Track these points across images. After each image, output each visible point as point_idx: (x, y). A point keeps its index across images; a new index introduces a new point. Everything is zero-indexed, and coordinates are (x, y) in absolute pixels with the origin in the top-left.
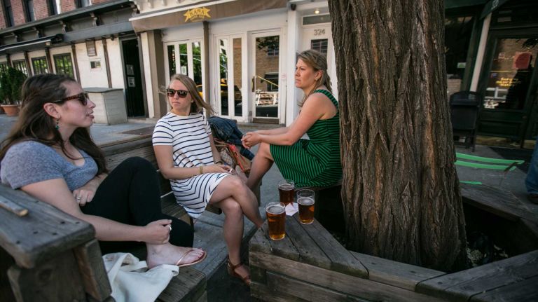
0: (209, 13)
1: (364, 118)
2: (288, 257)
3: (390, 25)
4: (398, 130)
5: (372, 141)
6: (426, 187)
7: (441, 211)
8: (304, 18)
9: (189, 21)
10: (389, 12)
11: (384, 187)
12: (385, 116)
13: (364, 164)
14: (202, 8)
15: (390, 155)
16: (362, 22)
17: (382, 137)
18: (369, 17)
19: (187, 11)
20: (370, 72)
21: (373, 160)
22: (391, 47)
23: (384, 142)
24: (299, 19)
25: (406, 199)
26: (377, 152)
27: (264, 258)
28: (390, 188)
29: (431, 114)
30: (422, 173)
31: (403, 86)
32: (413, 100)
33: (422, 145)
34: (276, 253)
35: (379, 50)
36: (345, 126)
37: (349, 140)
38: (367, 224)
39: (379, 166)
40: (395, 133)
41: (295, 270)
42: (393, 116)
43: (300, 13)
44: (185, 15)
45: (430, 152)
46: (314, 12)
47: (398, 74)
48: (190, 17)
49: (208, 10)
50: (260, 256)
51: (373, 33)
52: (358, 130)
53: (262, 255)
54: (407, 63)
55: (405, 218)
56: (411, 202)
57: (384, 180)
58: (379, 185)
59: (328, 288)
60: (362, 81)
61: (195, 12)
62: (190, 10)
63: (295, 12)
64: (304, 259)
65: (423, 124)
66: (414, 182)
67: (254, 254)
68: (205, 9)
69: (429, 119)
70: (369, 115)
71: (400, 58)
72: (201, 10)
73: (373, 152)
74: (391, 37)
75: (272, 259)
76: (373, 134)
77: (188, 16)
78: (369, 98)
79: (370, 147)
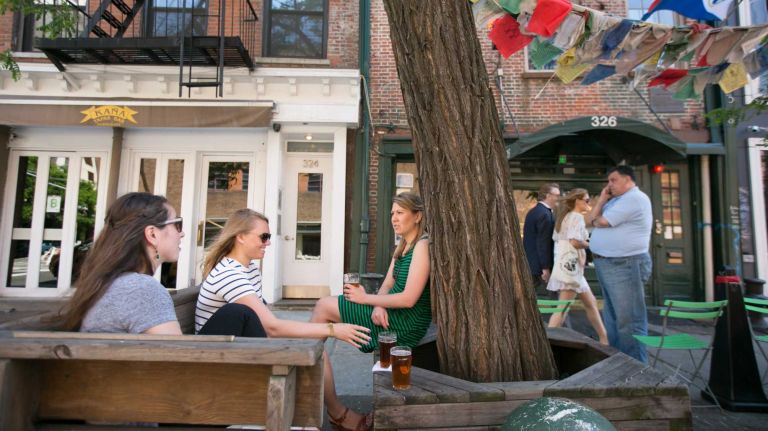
0: (134, 116)
1: (464, 256)
2: (425, 402)
3: (480, 178)
4: (494, 265)
5: (474, 277)
6: (521, 318)
7: (534, 341)
8: (289, 143)
9: (91, 122)
10: (478, 168)
11: (488, 322)
12: (482, 254)
13: (468, 302)
14: (122, 107)
15: (490, 289)
16: (458, 174)
17: (483, 273)
18: (463, 171)
19: (90, 106)
20: (468, 215)
21: (476, 297)
22: (482, 196)
23: (484, 277)
24: (282, 143)
25: (508, 331)
26: (478, 288)
27: (395, 414)
28: (495, 322)
29: (515, 252)
30: (516, 304)
31: (494, 227)
32: (501, 239)
33: (512, 278)
34: (410, 401)
35: (472, 198)
36: (442, 267)
37: (448, 281)
38: (476, 366)
39: (481, 302)
40: (493, 269)
41: (432, 417)
42: (489, 253)
43: (285, 136)
44: (84, 112)
45: (518, 286)
46: (305, 137)
47: (489, 218)
48: (94, 117)
49: (134, 113)
50: (390, 412)
51: (466, 183)
52: (458, 268)
53: (392, 409)
54: (495, 209)
55: (509, 352)
56: (511, 335)
57: (488, 316)
58: (483, 321)
59: (468, 426)
60: (460, 223)
61: (107, 110)
62: (97, 107)
63: (278, 135)
64: (442, 399)
65: (511, 260)
66: (511, 314)
67: (382, 411)
68: (126, 110)
69: (514, 256)
70: (469, 253)
71: (489, 205)
72: (120, 110)
73: (475, 289)
74: (481, 188)
75: (405, 411)
76: (474, 271)
77: (90, 114)
78: (468, 237)
79: (473, 284)
